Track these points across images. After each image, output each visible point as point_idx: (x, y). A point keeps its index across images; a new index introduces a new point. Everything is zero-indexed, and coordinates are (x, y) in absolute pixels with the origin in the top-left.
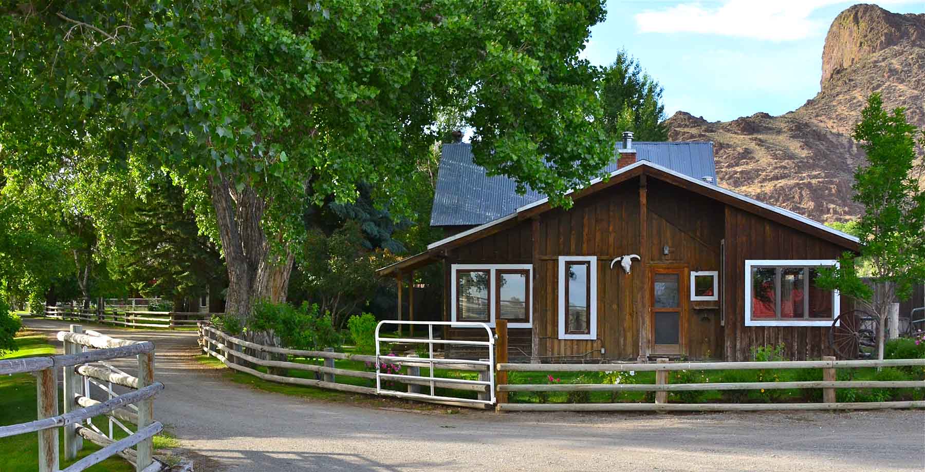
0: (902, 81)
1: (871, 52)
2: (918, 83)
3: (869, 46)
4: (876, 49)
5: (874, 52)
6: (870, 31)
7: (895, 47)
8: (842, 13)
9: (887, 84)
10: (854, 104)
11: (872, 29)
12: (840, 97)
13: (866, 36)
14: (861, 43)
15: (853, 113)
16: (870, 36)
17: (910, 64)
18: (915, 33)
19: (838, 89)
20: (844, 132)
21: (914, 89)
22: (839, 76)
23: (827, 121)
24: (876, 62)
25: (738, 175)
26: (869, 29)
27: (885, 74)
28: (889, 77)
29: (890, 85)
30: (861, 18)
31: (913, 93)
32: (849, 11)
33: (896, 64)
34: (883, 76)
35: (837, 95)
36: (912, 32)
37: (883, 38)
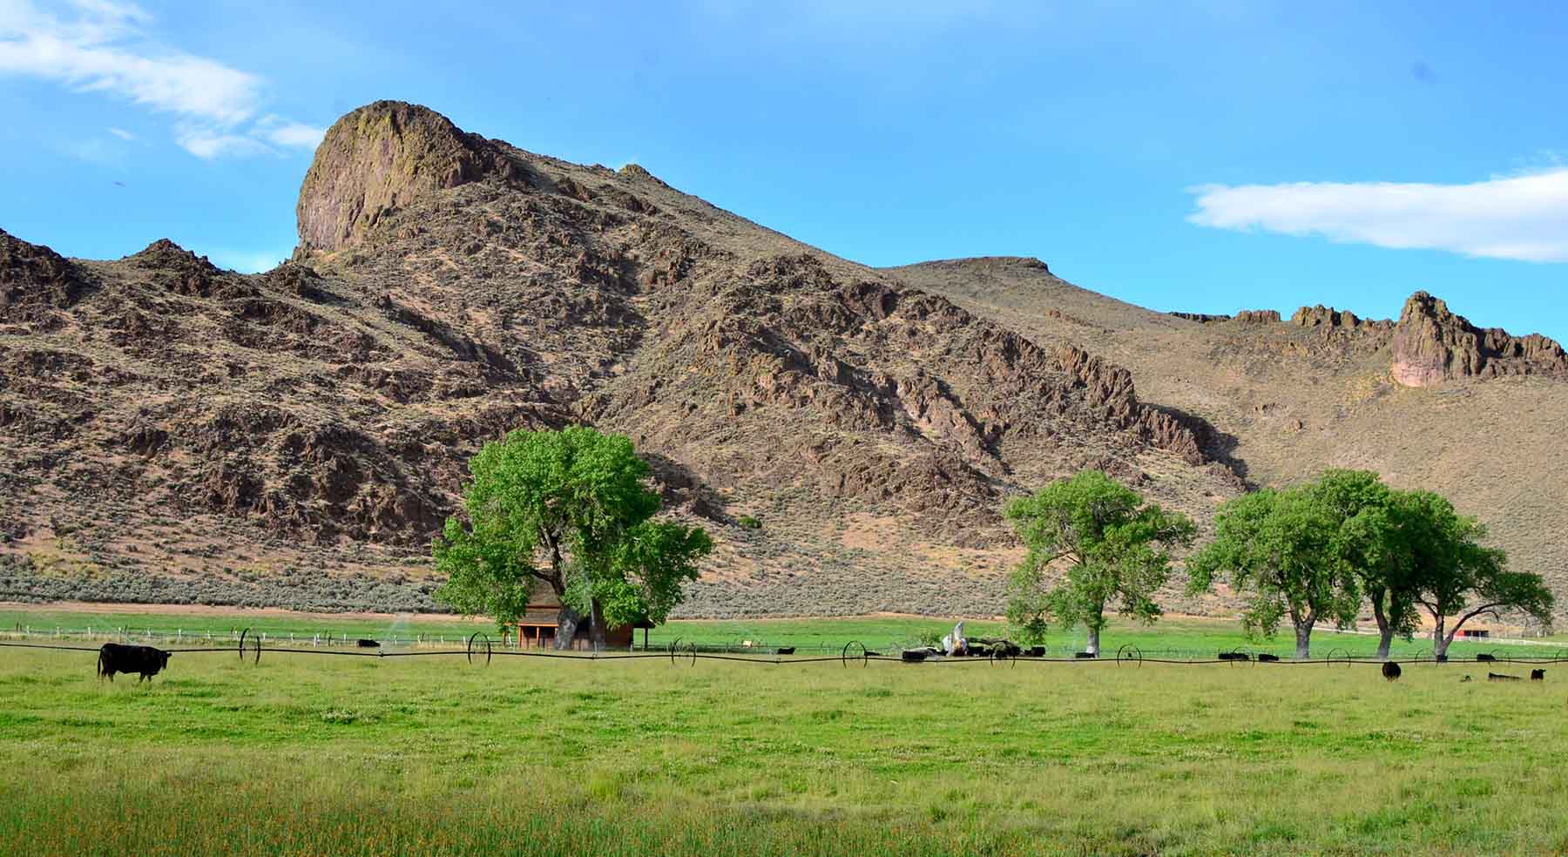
0: (513, 246)
1: (437, 187)
2: (542, 254)
3: (434, 175)
4: (445, 182)
5: (443, 187)
6: (430, 150)
7: (479, 184)
8: (360, 111)
9: (490, 246)
10: (444, 272)
11: (432, 147)
12: (413, 257)
13: (421, 157)
14: (416, 168)
15: (448, 289)
16: (430, 158)
17: (517, 218)
18: (508, 167)
19: (401, 244)
20: (449, 321)
21: (537, 261)
22: (392, 220)
23: (410, 298)
24: (456, 205)
25: (391, 379)
26: (428, 146)
27: (481, 228)
28: (489, 235)
29: (496, 248)
30: (406, 125)
31: (540, 268)
32: (375, 109)
33: (492, 211)
34: (478, 232)
35: (406, 253)
36: (502, 163)
37: (458, 166)
